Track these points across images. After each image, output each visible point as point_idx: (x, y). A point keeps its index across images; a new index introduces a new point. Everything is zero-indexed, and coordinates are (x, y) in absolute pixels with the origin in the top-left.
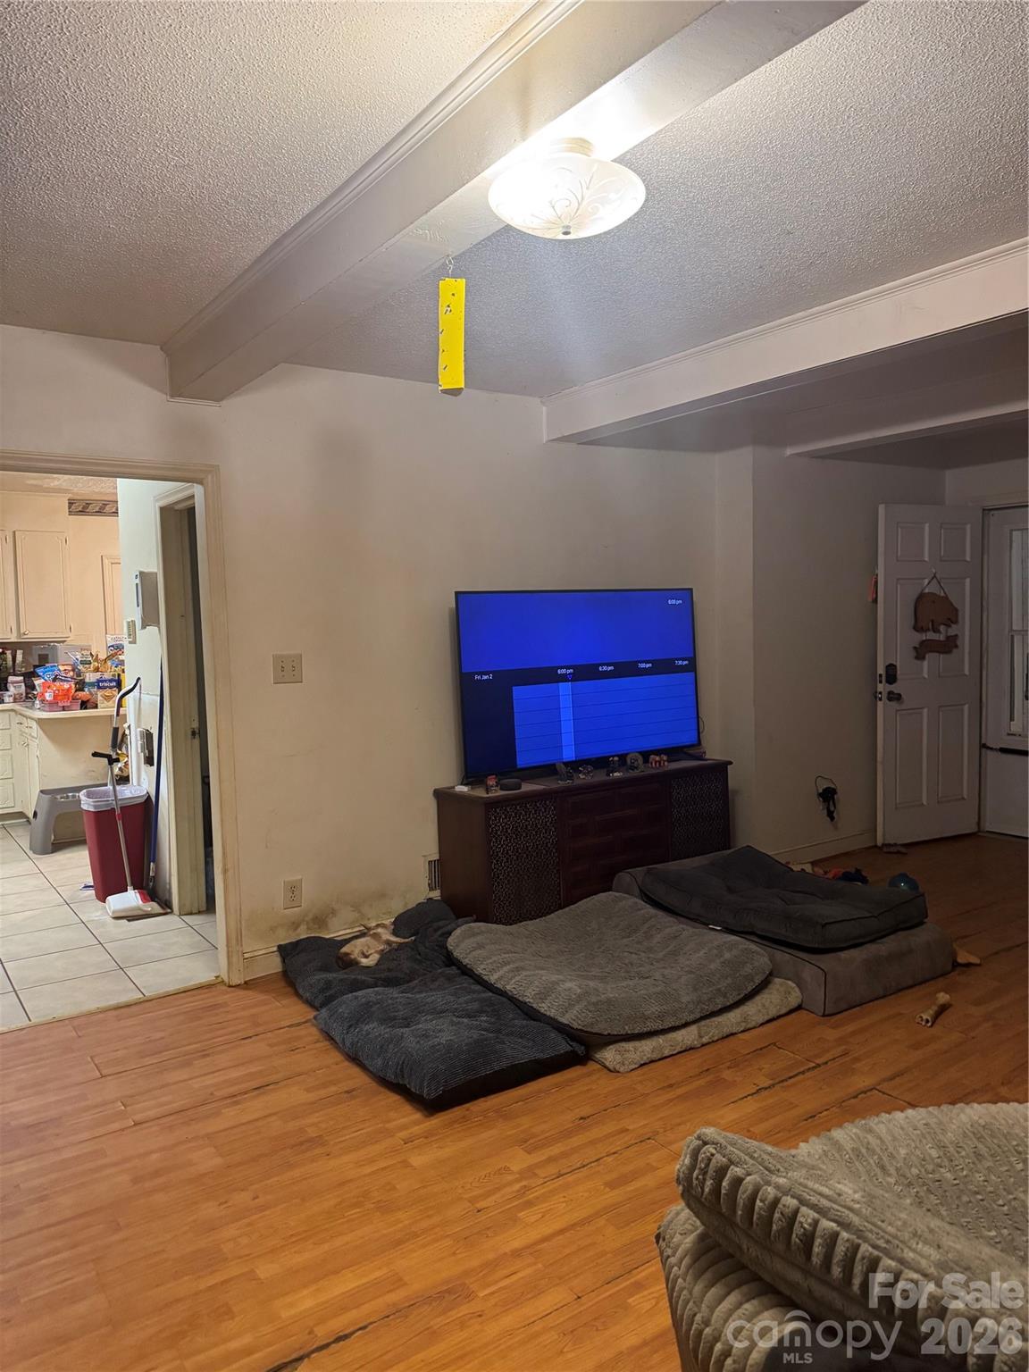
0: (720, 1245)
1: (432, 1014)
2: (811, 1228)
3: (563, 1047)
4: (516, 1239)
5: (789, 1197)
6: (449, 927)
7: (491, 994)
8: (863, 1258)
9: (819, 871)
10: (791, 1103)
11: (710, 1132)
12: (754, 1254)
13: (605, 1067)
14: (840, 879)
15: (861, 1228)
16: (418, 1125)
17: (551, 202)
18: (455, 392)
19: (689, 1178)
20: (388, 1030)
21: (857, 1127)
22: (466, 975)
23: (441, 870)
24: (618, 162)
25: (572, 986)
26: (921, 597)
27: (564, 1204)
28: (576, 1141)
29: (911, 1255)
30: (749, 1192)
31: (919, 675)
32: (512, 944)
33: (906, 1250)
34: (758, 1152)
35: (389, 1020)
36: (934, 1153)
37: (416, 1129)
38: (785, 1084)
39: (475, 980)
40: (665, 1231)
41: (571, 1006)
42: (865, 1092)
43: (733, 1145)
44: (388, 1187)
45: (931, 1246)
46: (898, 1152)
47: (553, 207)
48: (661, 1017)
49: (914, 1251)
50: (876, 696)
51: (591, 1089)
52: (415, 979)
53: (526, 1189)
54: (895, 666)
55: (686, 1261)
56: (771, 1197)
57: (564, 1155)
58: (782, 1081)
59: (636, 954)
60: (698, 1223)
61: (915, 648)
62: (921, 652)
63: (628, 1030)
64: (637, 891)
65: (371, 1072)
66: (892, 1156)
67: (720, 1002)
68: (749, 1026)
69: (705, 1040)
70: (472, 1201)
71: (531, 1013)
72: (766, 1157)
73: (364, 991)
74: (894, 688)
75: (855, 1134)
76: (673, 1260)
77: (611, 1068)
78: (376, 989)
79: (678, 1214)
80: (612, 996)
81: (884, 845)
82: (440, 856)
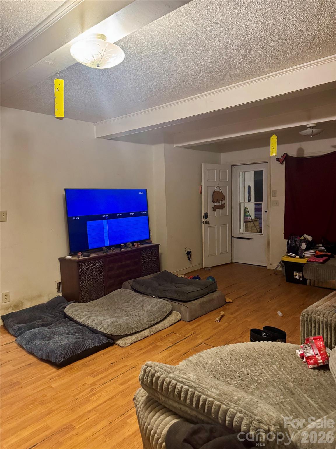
0: (153, 399)
1: (59, 335)
2: (180, 389)
3: (105, 341)
4: (89, 407)
5: (174, 380)
6: (65, 305)
7: (80, 326)
8: (196, 396)
9: (186, 277)
10: (178, 350)
11: (149, 363)
12: (163, 400)
13: (119, 346)
14: (192, 279)
15: (195, 387)
16: (55, 373)
17: (92, 55)
18: (61, 118)
19: (143, 379)
20: (43, 342)
21: (196, 356)
22: (72, 320)
23: (62, 286)
24: (115, 44)
25: (109, 320)
26: (214, 192)
27: (106, 393)
28: (110, 371)
29: (210, 393)
30: (162, 380)
31: (214, 216)
32: (87, 309)
33: (208, 392)
34: (165, 367)
35: (43, 338)
36: (219, 361)
37: (54, 374)
38: (177, 344)
39: (74, 322)
40: (136, 397)
41: (108, 327)
42: (200, 344)
43: (157, 366)
44: (44, 396)
45: (216, 389)
46: (209, 362)
47: (93, 57)
48: (138, 327)
49: (211, 391)
50: (202, 222)
51: (115, 354)
52: (53, 324)
53: (93, 389)
54: (207, 213)
55: (143, 405)
56: (168, 381)
57: (106, 376)
58: (176, 344)
59: (130, 308)
60: (146, 393)
61: (213, 208)
62: (214, 208)
63: (127, 333)
64: (130, 287)
65: (37, 357)
66: (207, 363)
67: (156, 320)
68: (165, 327)
69: (152, 333)
70: (74, 396)
71: (94, 331)
72: (167, 368)
73: (34, 329)
74: (207, 220)
75: (196, 358)
76: (138, 406)
77: (121, 346)
78: (39, 328)
79: (140, 391)
80: (122, 322)
81: (205, 268)
82: (61, 281)
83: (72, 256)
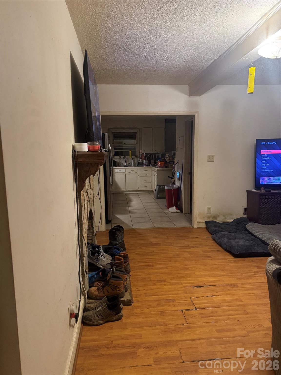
1: (239, 239)
6: (247, 223)
7: (255, 238)
16: (232, 259)
22: (250, 233)
23: (247, 210)
32: (263, 229)
35: (229, 238)
44: (224, 267)
52: (237, 232)
53: (255, 274)
70: (242, 273)
71: (264, 243)
78: (226, 232)
82: (247, 207)
83: (256, 190)
